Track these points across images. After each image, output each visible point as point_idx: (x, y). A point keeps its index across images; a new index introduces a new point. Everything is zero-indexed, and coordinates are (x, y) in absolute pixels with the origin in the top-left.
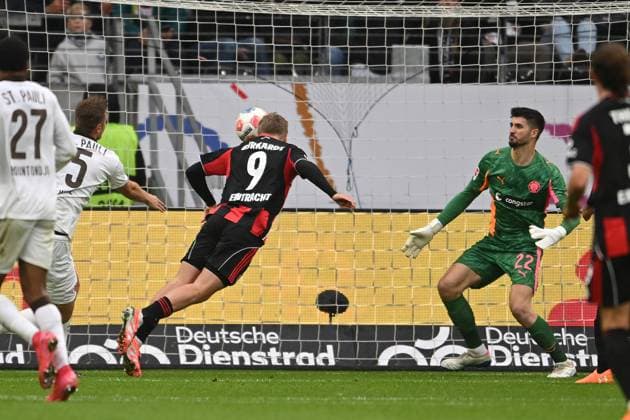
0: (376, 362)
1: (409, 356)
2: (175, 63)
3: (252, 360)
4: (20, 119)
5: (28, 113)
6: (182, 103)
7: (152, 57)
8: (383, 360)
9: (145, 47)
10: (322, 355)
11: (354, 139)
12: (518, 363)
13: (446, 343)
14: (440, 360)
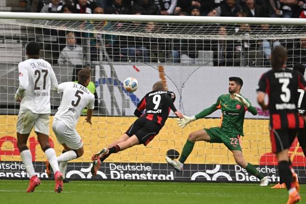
0: (190, 178)
1: (204, 176)
2: (111, 57)
3: (140, 177)
4: (38, 74)
5: (41, 71)
6: (113, 73)
7: (101, 54)
8: (193, 178)
9: (99, 50)
10: (168, 176)
11: (182, 88)
12: (248, 180)
13: (219, 171)
14: (216, 178)
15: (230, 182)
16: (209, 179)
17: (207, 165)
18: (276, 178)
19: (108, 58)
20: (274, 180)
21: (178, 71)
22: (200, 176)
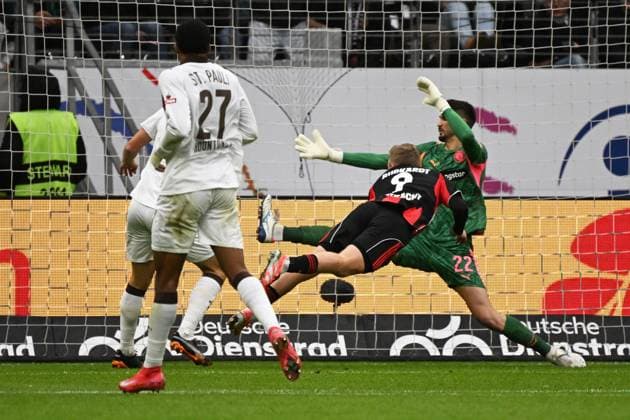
0: (389, 352)
1: (421, 346)
4: (206, 99)
5: (214, 94)
7: (70, 39)
8: (395, 350)
11: (306, 124)
13: (457, 333)
14: (452, 351)
15: (487, 359)
16: (433, 351)
17: (435, 316)
18: (600, 346)
19: (92, 49)
20: (596, 353)
21: (294, 81)
22: (410, 346)
